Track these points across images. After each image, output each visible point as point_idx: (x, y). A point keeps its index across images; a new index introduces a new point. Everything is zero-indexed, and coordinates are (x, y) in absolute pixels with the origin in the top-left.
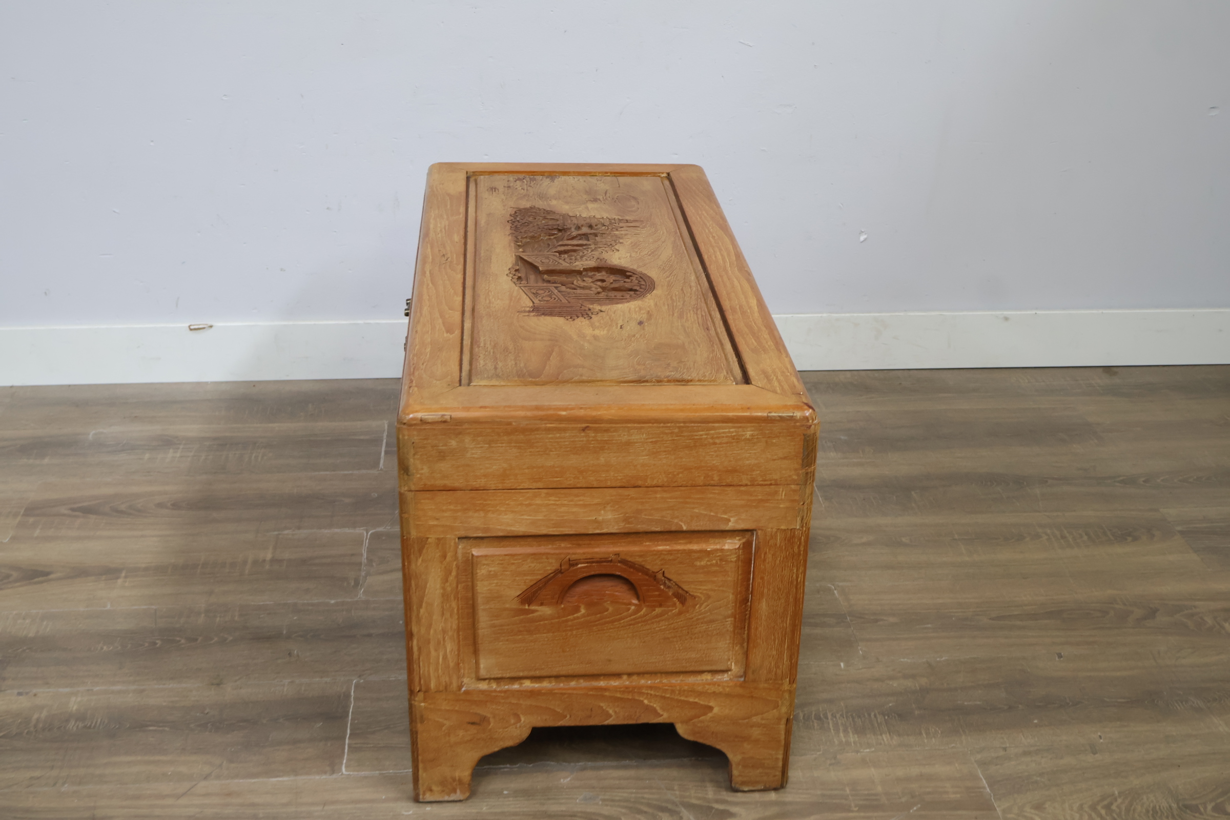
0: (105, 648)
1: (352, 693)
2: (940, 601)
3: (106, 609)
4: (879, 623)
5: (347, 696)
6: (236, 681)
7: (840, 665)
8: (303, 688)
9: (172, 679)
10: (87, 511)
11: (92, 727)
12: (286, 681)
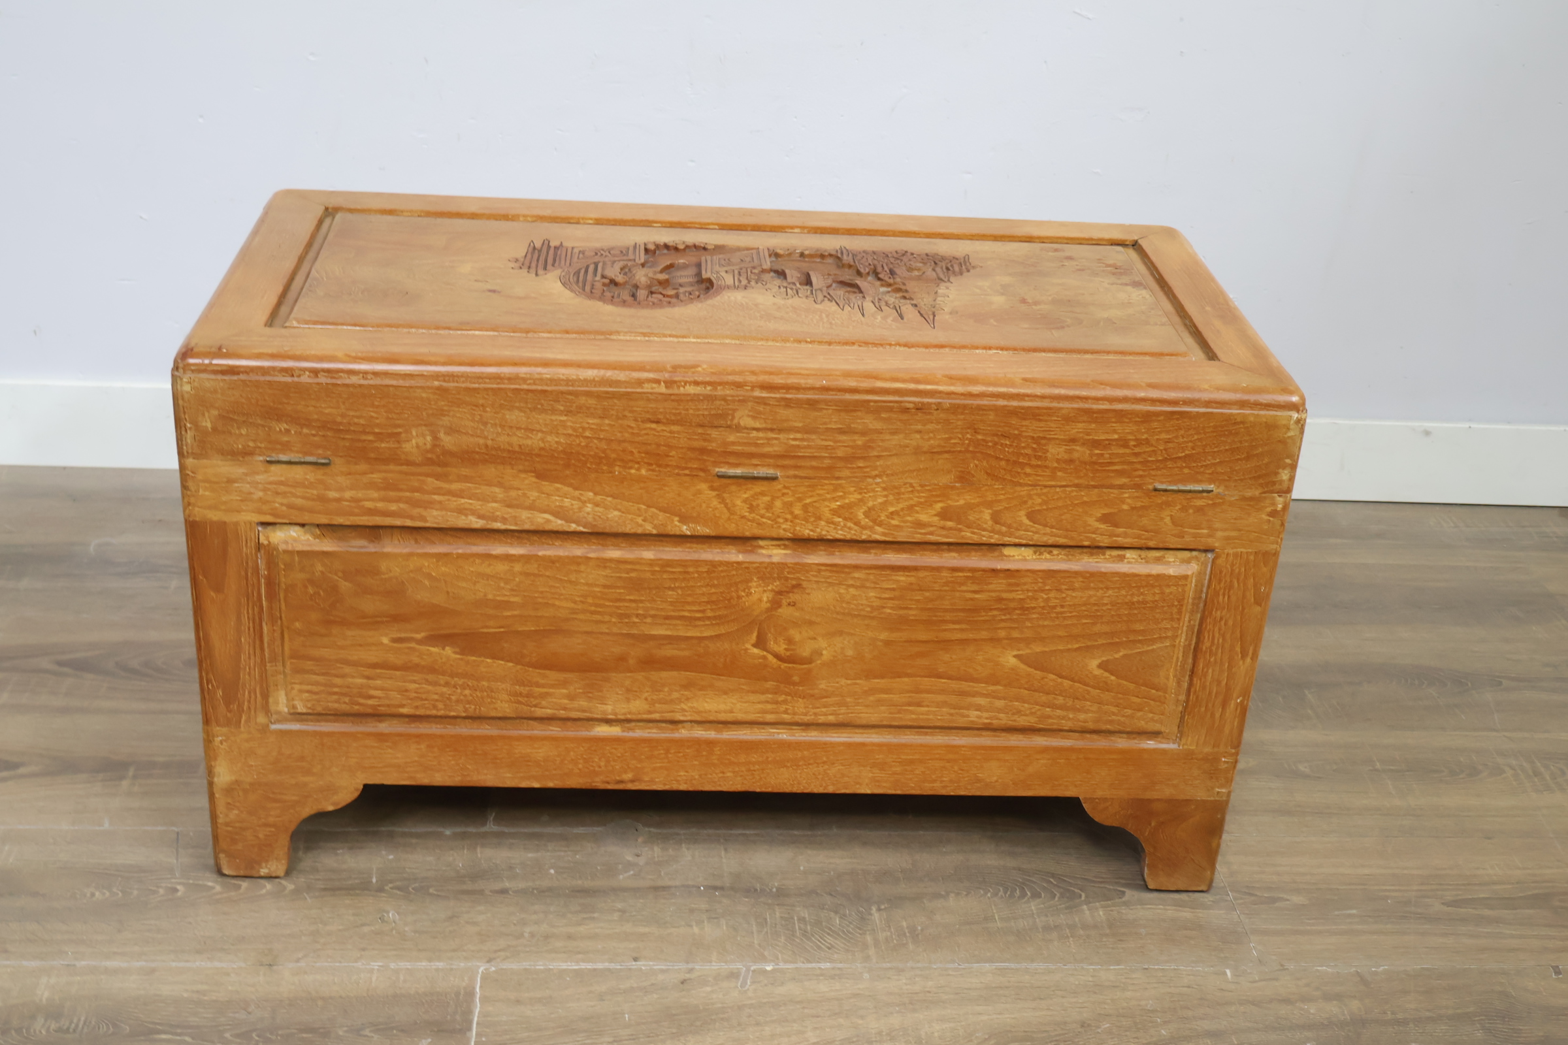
0: (97, 894)
1: (478, 990)
2: (1366, 871)
3: (101, 828)
4: (1277, 904)
5: (470, 994)
6: (298, 960)
7: (1225, 974)
8: (402, 978)
9: (199, 952)
10: (81, 666)
11: (71, 1030)
12: (376, 965)
